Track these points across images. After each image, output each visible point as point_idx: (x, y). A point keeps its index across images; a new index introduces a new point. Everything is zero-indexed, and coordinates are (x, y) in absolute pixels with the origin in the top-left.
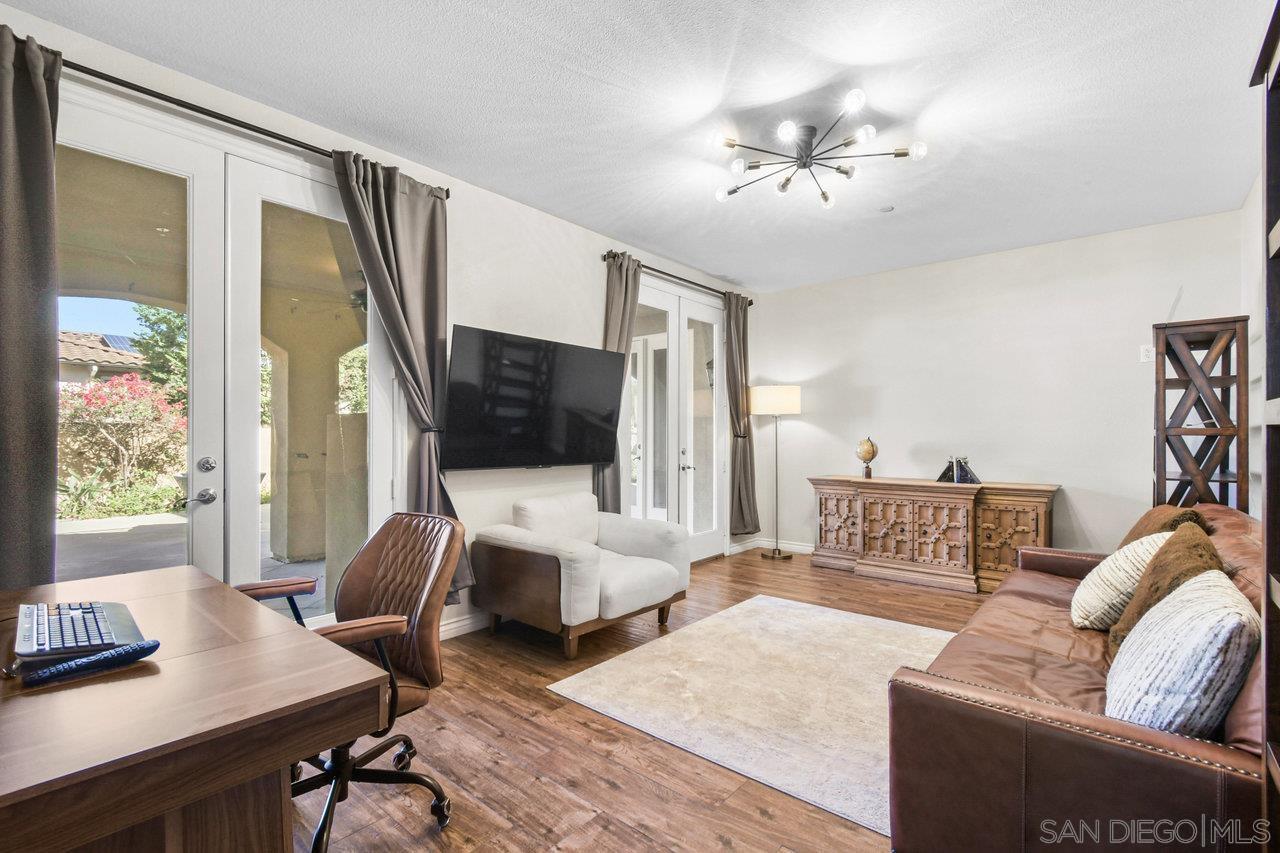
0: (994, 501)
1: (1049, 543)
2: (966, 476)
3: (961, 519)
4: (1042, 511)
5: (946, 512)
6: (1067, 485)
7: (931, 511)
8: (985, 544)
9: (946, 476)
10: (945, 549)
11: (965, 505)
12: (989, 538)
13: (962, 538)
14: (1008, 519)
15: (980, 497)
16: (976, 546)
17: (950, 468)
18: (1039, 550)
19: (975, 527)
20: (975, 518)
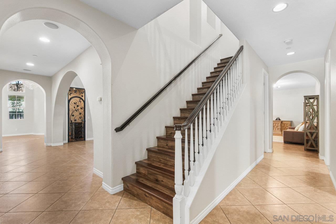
0: (283, 122)
1: (291, 126)
2: (279, 119)
3: (279, 125)
4: (290, 123)
5: (277, 124)
6: (293, 121)
7: (275, 124)
8: (283, 128)
9: (277, 119)
10: (277, 129)
11: (280, 123)
12: (283, 127)
13: (279, 127)
14: (285, 125)
15: (282, 122)
16: (281, 128)
17: (277, 118)
18: (290, 127)
19: (281, 126)
20: (281, 125)
